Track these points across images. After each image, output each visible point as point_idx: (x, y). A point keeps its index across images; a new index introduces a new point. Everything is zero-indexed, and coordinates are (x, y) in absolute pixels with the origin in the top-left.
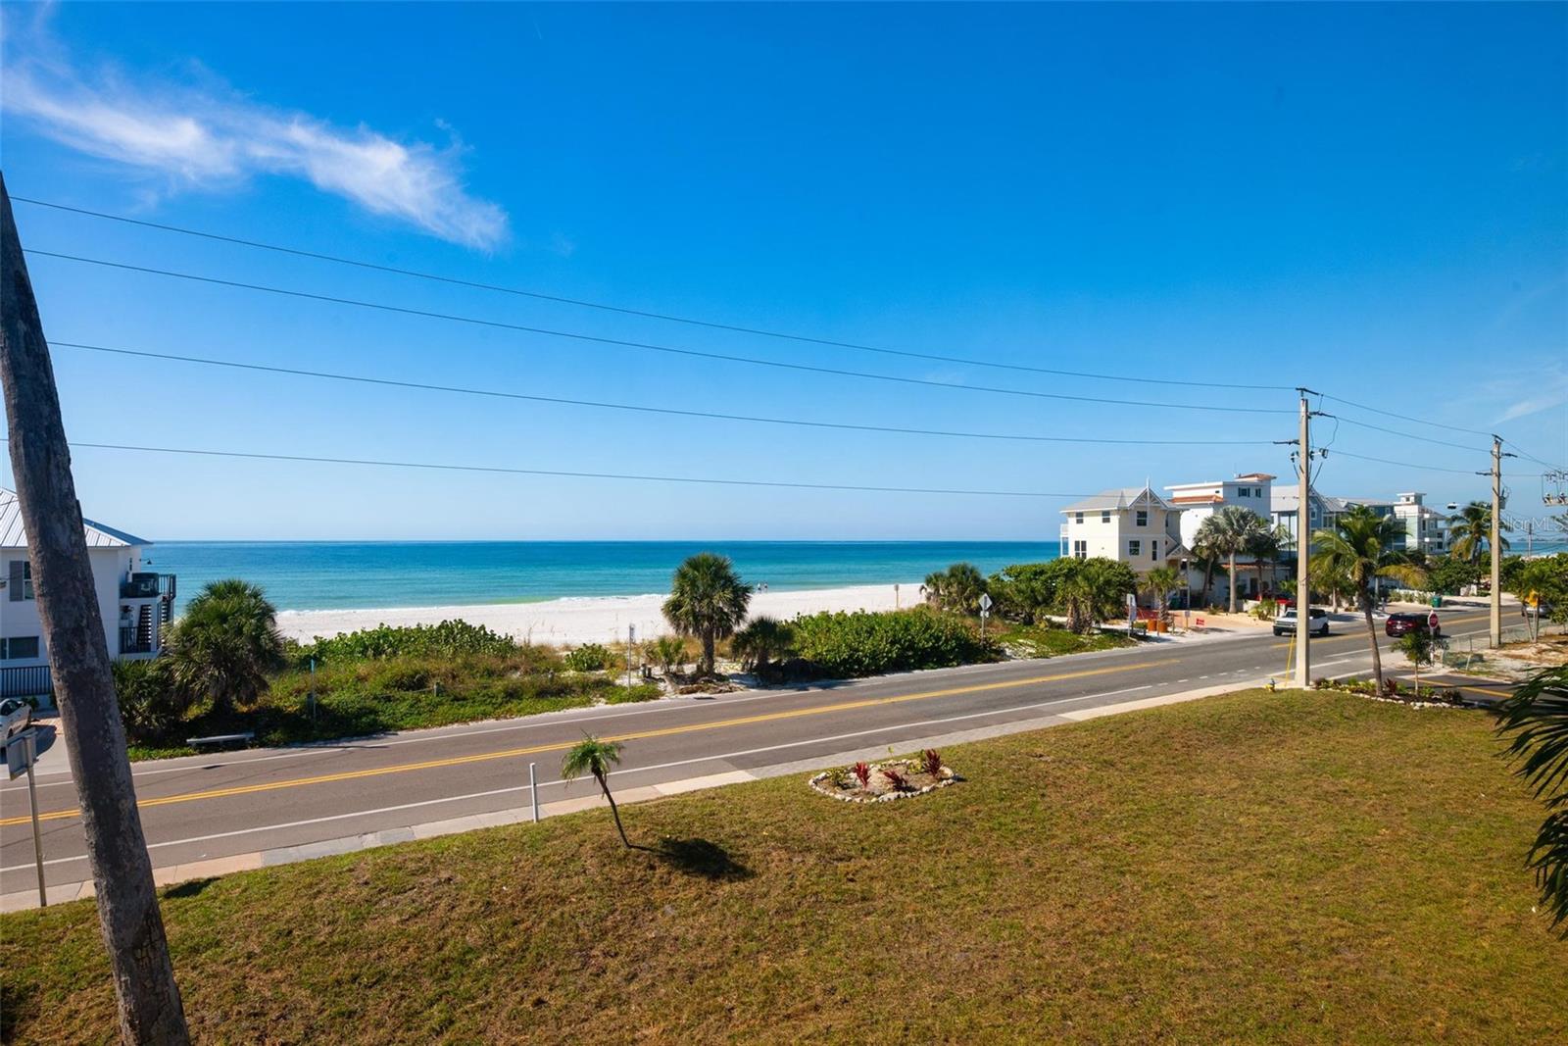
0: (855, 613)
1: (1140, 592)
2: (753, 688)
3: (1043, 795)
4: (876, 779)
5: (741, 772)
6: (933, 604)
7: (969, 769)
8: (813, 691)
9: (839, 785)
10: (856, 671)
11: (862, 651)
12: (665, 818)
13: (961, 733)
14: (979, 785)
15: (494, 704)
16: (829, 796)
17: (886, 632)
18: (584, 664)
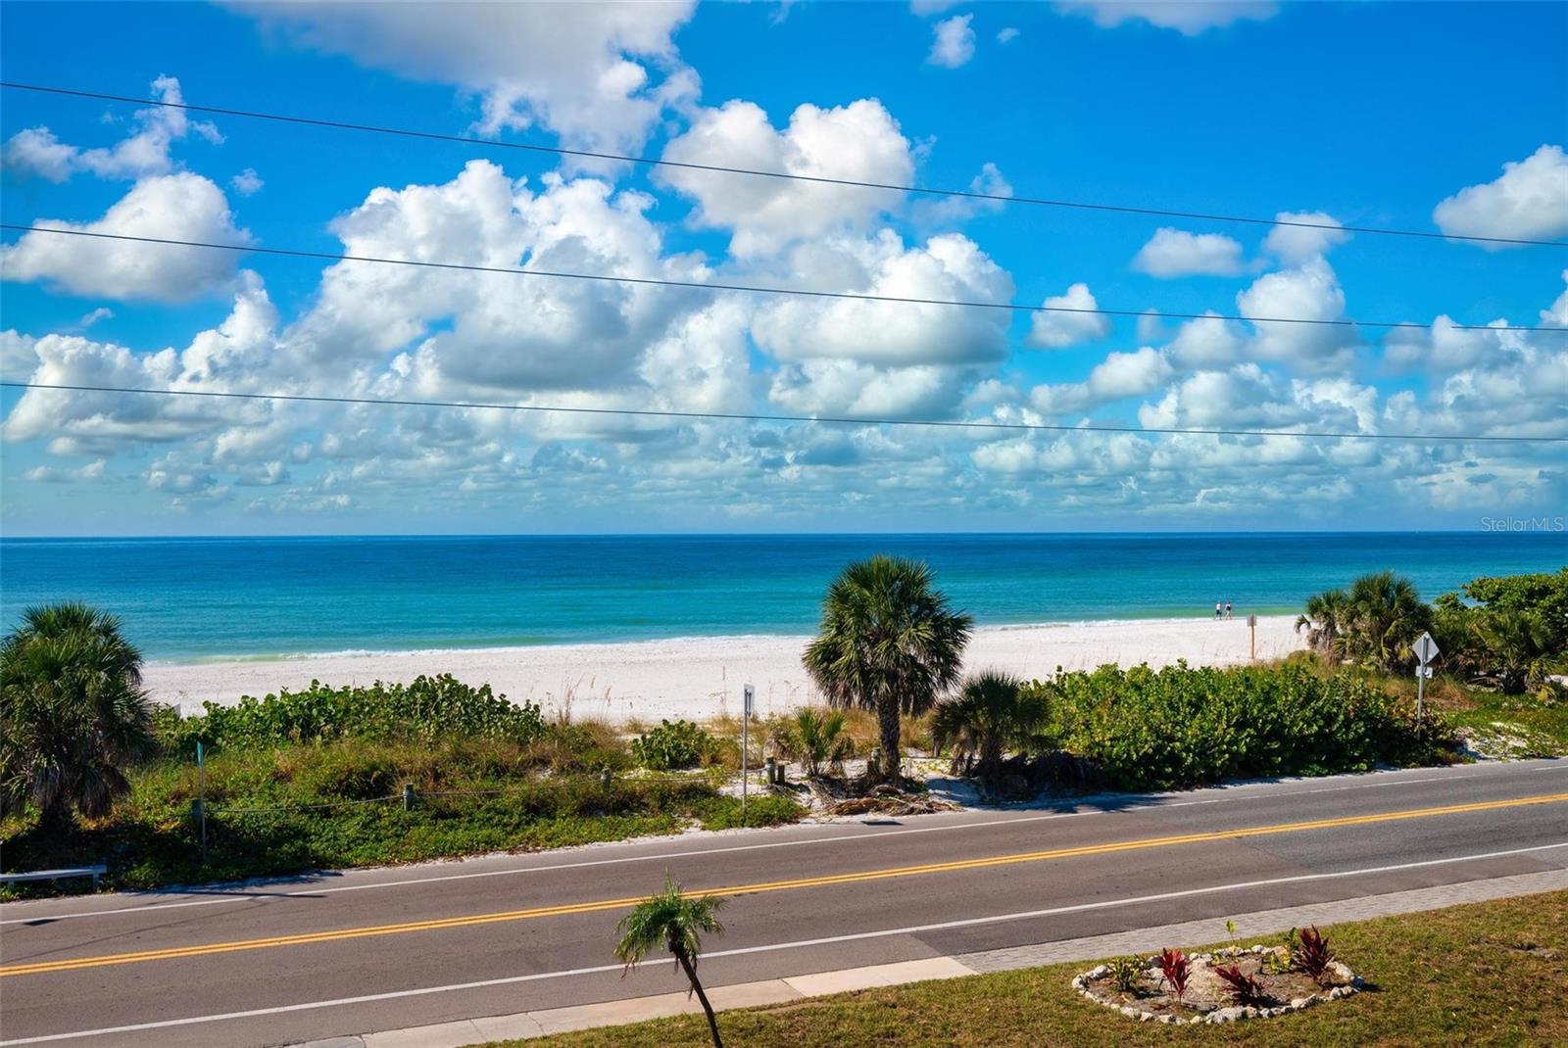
0: (1168, 668)
2: (971, 806)
3: (1533, 1023)
4: (1201, 980)
5: (946, 958)
6: (1323, 652)
7: (1385, 967)
8: (1085, 813)
9: (1129, 989)
10: (1168, 777)
11: (1181, 740)
12: (804, 1037)
13: (1371, 899)
14: (1404, 998)
15: (506, 825)
16: (1109, 1010)
17: (1227, 704)
18: (664, 757)
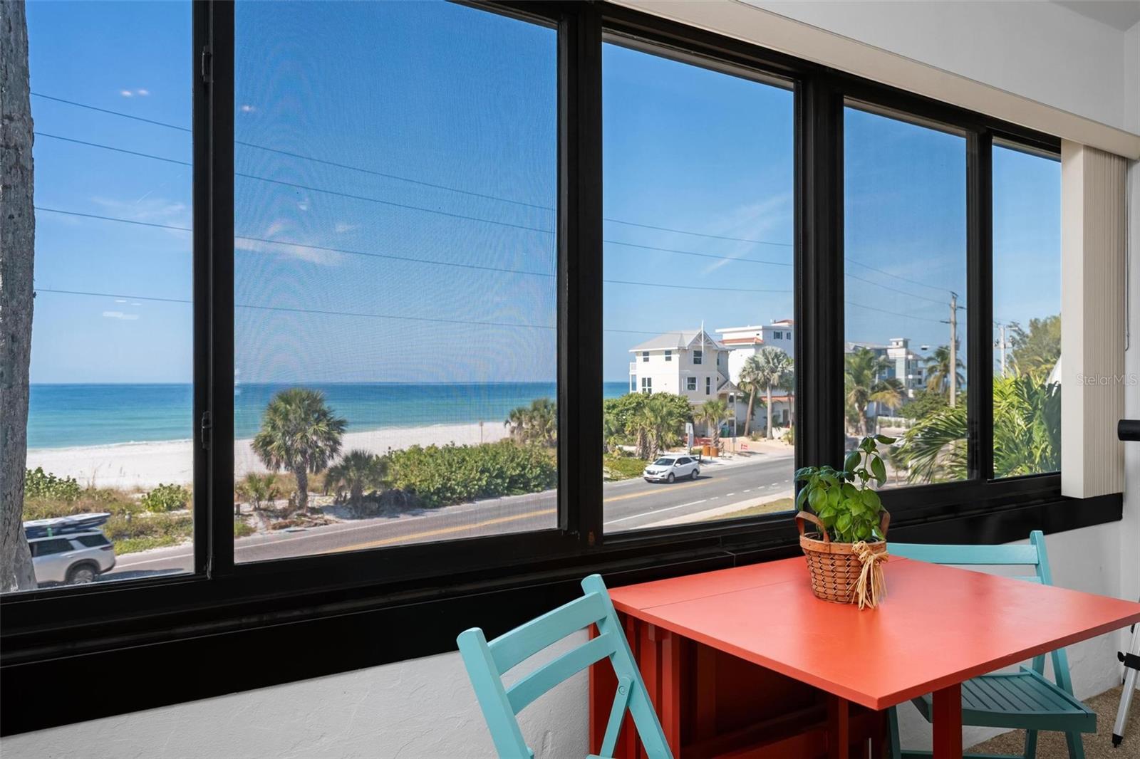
0: (446, 446)
1: (696, 422)
6: (517, 438)
10: (449, 499)
11: (454, 480)
17: (476, 462)
18: (163, 503)
